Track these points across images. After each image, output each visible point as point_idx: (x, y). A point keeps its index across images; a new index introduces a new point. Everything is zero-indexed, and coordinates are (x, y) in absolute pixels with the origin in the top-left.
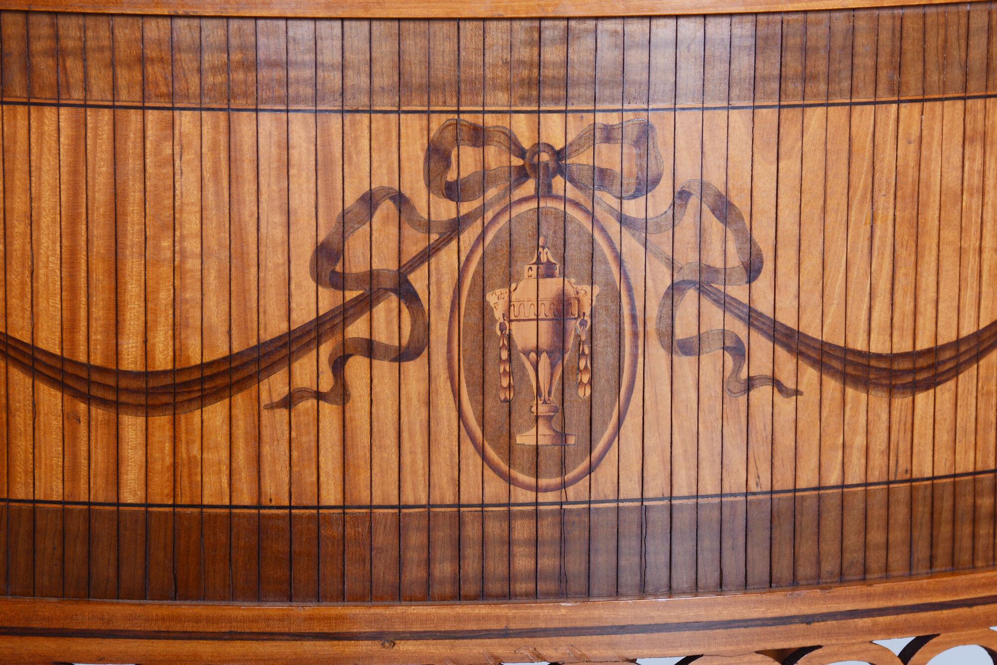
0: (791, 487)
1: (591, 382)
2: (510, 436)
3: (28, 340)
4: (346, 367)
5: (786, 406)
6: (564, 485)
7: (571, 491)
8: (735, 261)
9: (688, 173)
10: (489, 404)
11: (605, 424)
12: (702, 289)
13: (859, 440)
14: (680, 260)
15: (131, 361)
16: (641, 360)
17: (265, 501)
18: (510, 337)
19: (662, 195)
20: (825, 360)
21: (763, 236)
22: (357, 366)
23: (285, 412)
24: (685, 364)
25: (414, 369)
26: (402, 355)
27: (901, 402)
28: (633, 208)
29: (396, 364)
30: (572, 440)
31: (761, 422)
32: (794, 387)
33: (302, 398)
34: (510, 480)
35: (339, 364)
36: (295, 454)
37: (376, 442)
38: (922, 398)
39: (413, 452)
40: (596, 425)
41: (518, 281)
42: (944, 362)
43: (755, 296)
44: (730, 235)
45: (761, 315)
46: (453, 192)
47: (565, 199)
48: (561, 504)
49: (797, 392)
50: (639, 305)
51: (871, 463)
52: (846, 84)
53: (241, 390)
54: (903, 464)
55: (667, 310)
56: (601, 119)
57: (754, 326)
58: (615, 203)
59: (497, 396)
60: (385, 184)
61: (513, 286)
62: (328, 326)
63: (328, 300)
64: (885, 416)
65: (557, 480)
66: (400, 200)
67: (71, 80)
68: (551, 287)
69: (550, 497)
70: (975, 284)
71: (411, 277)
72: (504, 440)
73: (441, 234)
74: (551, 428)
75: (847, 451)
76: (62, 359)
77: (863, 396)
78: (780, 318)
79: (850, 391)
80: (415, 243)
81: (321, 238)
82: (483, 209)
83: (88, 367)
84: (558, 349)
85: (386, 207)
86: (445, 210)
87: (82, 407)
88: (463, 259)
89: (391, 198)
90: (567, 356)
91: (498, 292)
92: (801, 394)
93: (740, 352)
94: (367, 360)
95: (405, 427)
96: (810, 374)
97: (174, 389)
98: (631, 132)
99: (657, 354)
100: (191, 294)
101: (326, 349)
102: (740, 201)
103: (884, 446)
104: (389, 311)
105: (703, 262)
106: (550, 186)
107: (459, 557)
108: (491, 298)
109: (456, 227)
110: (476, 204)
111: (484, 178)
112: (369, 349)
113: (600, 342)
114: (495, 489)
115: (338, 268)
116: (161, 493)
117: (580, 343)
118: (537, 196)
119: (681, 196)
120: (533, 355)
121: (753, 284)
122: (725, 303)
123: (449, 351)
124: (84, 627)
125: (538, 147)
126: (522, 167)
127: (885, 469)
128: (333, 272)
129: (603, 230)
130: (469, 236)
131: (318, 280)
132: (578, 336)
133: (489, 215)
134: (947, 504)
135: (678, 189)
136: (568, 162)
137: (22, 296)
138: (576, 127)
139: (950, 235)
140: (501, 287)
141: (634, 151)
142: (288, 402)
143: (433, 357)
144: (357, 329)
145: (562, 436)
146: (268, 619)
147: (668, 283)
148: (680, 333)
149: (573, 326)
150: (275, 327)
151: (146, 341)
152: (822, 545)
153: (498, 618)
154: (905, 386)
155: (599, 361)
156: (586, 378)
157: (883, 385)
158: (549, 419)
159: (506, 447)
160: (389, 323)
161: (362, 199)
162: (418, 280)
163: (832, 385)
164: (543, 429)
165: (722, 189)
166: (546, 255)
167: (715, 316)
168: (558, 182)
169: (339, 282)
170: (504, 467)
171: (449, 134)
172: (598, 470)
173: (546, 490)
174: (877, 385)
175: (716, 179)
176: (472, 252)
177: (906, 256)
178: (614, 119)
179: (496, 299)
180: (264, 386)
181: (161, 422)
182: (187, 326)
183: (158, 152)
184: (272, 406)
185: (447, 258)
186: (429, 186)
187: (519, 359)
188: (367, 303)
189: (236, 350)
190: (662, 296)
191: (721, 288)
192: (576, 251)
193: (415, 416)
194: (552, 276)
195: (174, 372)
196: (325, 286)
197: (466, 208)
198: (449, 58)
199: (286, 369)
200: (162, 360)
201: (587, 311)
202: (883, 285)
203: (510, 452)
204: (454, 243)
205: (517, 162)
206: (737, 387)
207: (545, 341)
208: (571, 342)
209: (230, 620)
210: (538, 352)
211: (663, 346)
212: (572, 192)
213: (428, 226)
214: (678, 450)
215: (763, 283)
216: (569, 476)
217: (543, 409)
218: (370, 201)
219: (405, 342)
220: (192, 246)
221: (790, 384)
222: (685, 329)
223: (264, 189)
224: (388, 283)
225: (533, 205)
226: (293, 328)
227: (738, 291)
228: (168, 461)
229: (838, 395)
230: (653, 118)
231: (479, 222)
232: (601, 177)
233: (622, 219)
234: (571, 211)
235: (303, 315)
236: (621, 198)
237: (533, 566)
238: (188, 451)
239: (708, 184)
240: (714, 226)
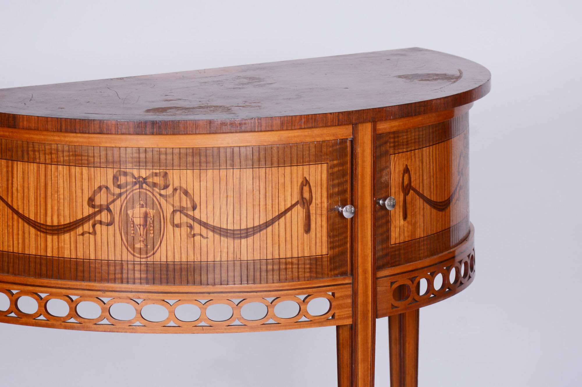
0: (206, 261)
1: (153, 233)
2: (134, 245)
3: (28, 217)
4: (96, 227)
5: (204, 241)
6: (147, 257)
7: (149, 259)
8: (189, 205)
9: (177, 184)
10: (129, 237)
11: (157, 243)
12: (181, 212)
13: (225, 250)
14: (175, 205)
15: (49, 223)
16: (166, 228)
17: (78, 257)
18: (133, 221)
19: (170, 190)
20: (215, 230)
21: (197, 200)
22: (98, 226)
23: (82, 236)
24: (177, 230)
25: (111, 228)
26: (108, 225)
27: (237, 241)
28: (163, 192)
29: (107, 227)
30: (149, 247)
31: (197, 245)
32: (206, 236)
33: (86, 233)
34: (134, 255)
35: (94, 226)
36: (84, 247)
37: (102, 245)
38: (244, 241)
39: (111, 248)
40: (155, 243)
41: (135, 208)
42: (250, 232)
43: (195, 214)
44: (188, 199)
45: (197, 219)
46: (119, 187)
47: (146, 189)
48: (147, 262)
49: (207, 238)
50: (165, 215)
51: (229, 256)
52: (218, 164)
53: (72, 231)
54: (238, 256)
55: (172, 217)
56: (154, 171)
57: (195, 221)
58: (158, 191)
59: (130, 235)
60: (104, 184)
61: (134, 209)
62: (91, 217)
63: (91, 211)
64: (232, 245)
65: (146, 256)
66: (107, 188)
67: (37, 157)
68: (143, 210)
69: (144, 260)
70: (258, 213)
71: (110, 206)
72: (132, 246)
73: (117, 197)
74: (144, 243)
75: (222, 253)
76: (35, 221)
77: (226, 239)
78: (202, 220)
79: (222, 238)
80: (111, 199)
81: (90, 196)
82: (127, 191)
83: (40, 223)
84: (145, 225)
85: (104, 190)
86: (117, 191)
87: (39, 233)
88: (122, 202)
89: (105, 188)
90: (147, 227)
91: (130, 210)
92: (208, 238)
93: (191, 227)
94: (100, 225)
95: (109, 242)
96: (211, 234)
97: (58, 230)
98: (162, 174)
99: (170, 227)
100: (62, 208)
101: (91, 222)
102: (190, 191)
103: (233, 252)
104: (105, 214)
105: (181, 205)
106: (142, 186)
107: (122, 273)
108: (129, 212)
109: (120, 195)
110: (125, 190)
111: (127, 184)
112: (101, 223)
113: (155, 223)
114: (131, 258)
115: (93, 203)
116: (55, 254)
117: (150, 223)
118: (139, 188)
119: (175, 190)
120: (139, 226)
121: (194, 211)
122: (187, 215)
123: (119, 224)
124: (38, 284)
125: (139, 177)
126: (135, 182)
127: (233, 257)
128: (92, 204)
129: (156, 197)
130: (123, 197)
131: (89, 206)
132: (150, 222)
133: (128, 192)
134: (252, 267)
135: (174, 188)
136: (147, 181)
137: (27, 206)
138: (149, 172)
139: (250, 200)
140: (131, 209)
141: (163, 179)
142: (83, 234)
143: (115, 225)
144: (98, 218)
145: (146, 246)
146: (77, 285)
147: (172, 210)
148: (176, 222)
149: (149, 219)
150: (80, 217)
151: (52, 218)
152: (215, 275)
153: (130, 288)
154: (238, 238)
155: (155, 228)
156: (152, 232)
157: (231, 237)
158: (143, 241)
159: (133, 248)
160: (105, 217)
161: (99, 187)
162: (111, 207)
163: (217, 236)
164: (142, 244)
165: (186, 188)
166: (142, 202)
167: (184, 219)
168: (144, 185)
169: (93, 206)
170: (132, 252)
171: (118, 173)
172: (155, 254)
173: (143, 258)
174: (230, 237)
175: (184, 186)
176: (124, 201)
177: (237, 206)
178: (158, 171)
179: (130, 212)
180: (77, 230)
181: (55, 237)
182: (61, 215)
183: (54, 175)
184: (79, 235)
185: (118, 202)
186: (114, 185)
187: (136, 227)
188: (100, 212)
189: (71, 221)
190: (171, 213)
191: (186, 212)
192: (149, 202)
193: (111, 239)
194: (143, 207)
195: (58, 226)
196: (90, 207)
197: (122, 190)
198: (118, 156)
199: (82, 227)
200: (55, 223)
201: (152, 216)
202: (231, 213)
203: (134, 249)
204: (120, 199)
205: (134, 180)
206: (191, 236)
207: (142, 223)
208: (148, 223)
209: (68, 285)
210: (140, 225)
211: (171, 225)
212: (148, 188)
213: (114, 195)
214: (176, 250)
215: (197, 211)
216: (148, 255)
217: (142, 239)
218: (100, 188)
219: (109, 221)
220: (62, 197)
221: (205, 236)
222: (177, 221)
223: (77, 184)
224: (105, 207)
225: (138, 190)
226: (84, 217)
227: (190, 213)
228: (57, 247)
229: (219, 239)
230: (167, 171)
231: (126, 194)
232: (155, 185)
233: (160, 195)
234: (148, 192)
235: (86, 214)
236: (160, 190)
237: (140, 276)
238: (61, 244)
239: (182, 187)
240: (184, 197)
